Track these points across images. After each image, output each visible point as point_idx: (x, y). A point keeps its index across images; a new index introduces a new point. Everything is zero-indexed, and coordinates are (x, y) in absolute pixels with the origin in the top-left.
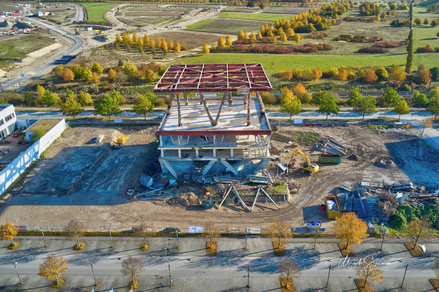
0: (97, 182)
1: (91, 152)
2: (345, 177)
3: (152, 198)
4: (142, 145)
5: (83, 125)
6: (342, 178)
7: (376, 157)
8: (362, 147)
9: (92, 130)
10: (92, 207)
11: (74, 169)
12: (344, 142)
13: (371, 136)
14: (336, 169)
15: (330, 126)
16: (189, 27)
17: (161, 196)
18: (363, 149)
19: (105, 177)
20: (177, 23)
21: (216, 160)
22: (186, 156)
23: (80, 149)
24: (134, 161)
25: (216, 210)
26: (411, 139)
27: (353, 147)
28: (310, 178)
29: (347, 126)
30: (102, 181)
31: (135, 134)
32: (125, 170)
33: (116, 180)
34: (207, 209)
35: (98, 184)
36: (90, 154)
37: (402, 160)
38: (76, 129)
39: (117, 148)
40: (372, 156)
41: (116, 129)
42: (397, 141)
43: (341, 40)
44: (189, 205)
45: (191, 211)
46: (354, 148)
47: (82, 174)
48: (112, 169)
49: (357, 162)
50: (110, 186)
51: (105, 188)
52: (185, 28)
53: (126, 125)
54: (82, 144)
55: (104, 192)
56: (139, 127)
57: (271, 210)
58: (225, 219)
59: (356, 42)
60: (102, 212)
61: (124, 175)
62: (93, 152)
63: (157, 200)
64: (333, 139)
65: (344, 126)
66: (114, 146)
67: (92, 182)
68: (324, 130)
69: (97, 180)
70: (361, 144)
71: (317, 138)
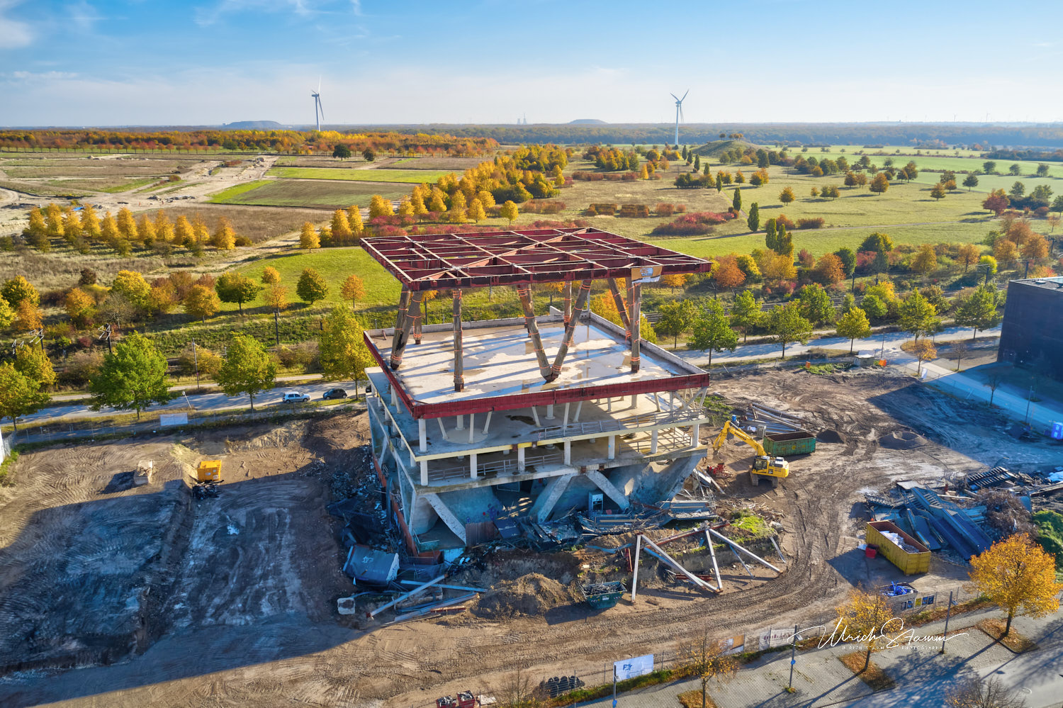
0: (210, 598)
1: (136, 514)
2: (851, 479)
3: (424, 610)
4: (279, 476)
5: (56, 442)
6: (847, 482)
7: (873, 430)
8: (829, 413)
9: (98, 454)
10: (251, 673)
11: (108, 569)
12: (786, 406)
13: (826, 388)
14: (816, 465)
15: (728, 376)
16: (215, 197)
17: (445, 599)
18: (835, 417)
19: (226, 578)
20: (177, 189)
21: (574, 472)
22: (492, 474)
23: (91, 510)
24: (288, 521)
25: (630, 608)
26: (908, 384)
27: (809, 415)
28: (780, 493)
29: (765, 373)
30: (226, 592)
31: (236, 450)
32: (279, 547)
33: (270, 582)
34: (605, 610)
35: (217, 601)
36: (140, 520)
37: (930, 428)
38: (39, 457)
39: (211, 495)
40: (865, 430)
41: (177, 442)
42: (884, 392)
43: (600, 214)
44: (548, 608)
45: (566, 624)
46: (815, 416)
47: (148, 579)
48: (235, 554)
49: (845, 445)
50: (264, 601)
51: (253, 608)
52: (206, 199)
53: (203, 428)
54: (88, 495)
55: (256, 622)
56: (244, 430)
57: (765, 582)
58: (673, 626)
59: (634, 217)
60: (294, 682)
61: (286, 565)
62: (142, 513)
63: (443, 613)
64: (759, 402)
65: (756, 373)
66: (196, 488)
67: (193, 599)
68: (726, 387)
69: (207, 592)
70: (824, 407)
71: (722, 404)
